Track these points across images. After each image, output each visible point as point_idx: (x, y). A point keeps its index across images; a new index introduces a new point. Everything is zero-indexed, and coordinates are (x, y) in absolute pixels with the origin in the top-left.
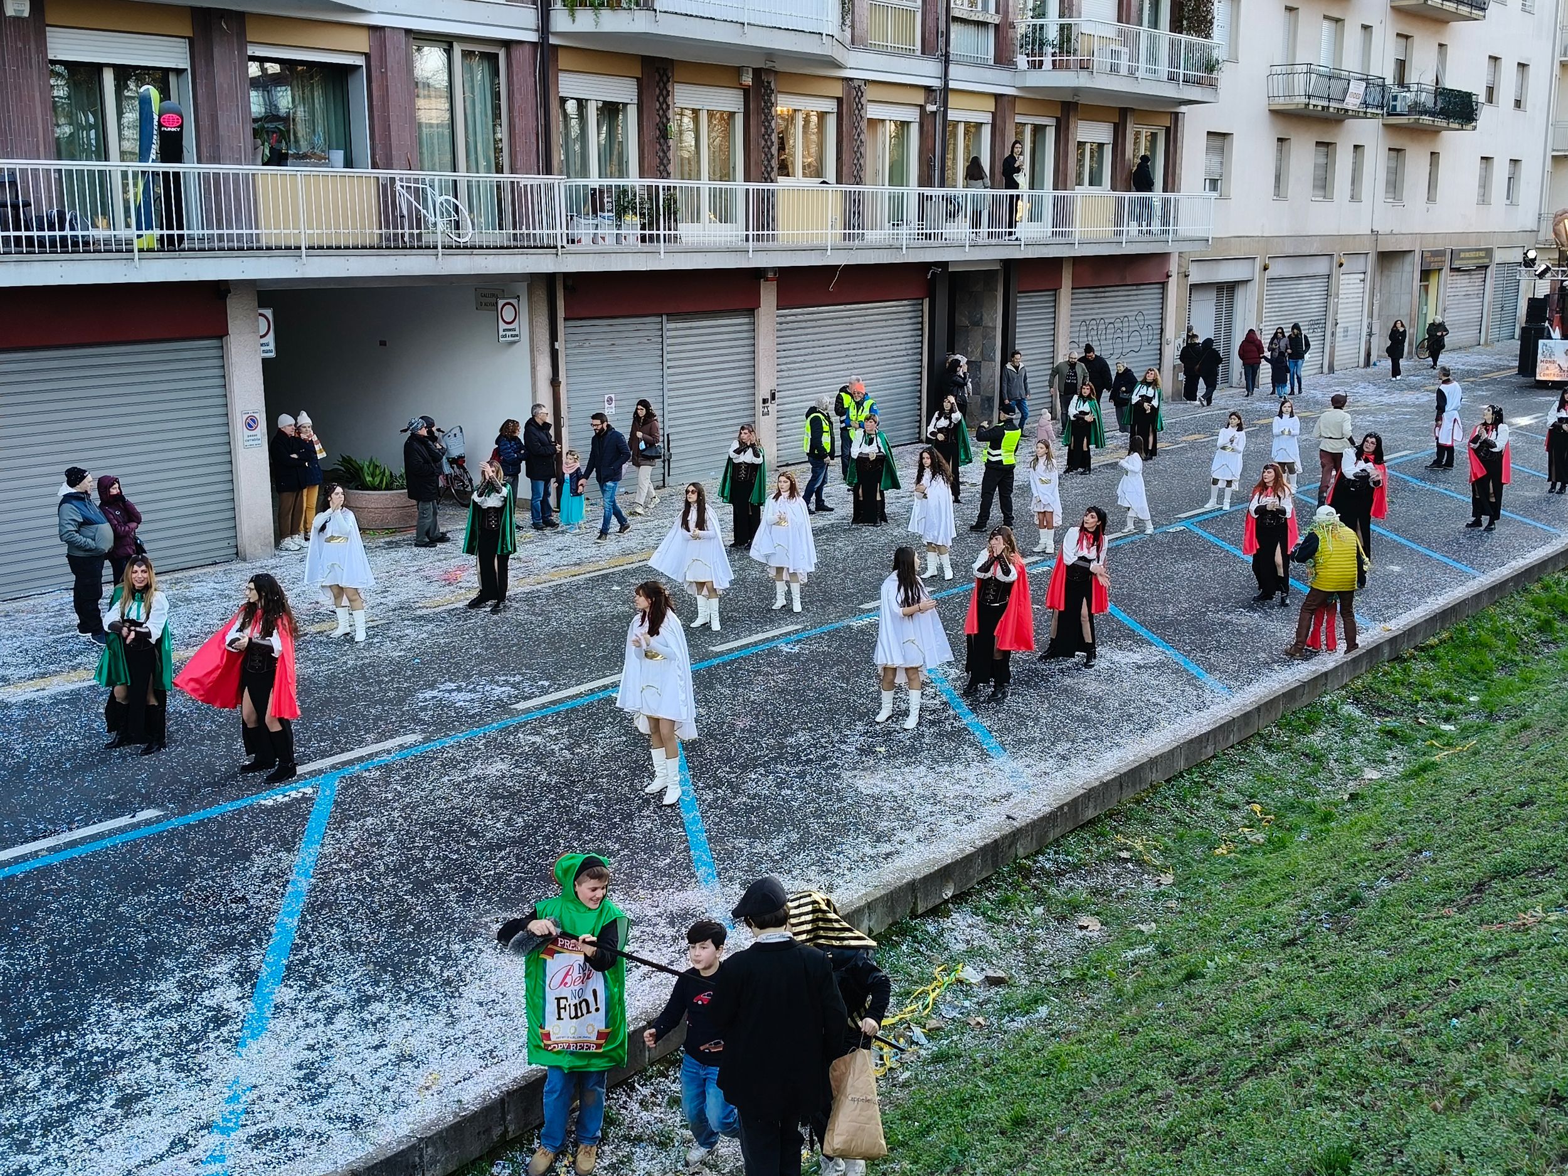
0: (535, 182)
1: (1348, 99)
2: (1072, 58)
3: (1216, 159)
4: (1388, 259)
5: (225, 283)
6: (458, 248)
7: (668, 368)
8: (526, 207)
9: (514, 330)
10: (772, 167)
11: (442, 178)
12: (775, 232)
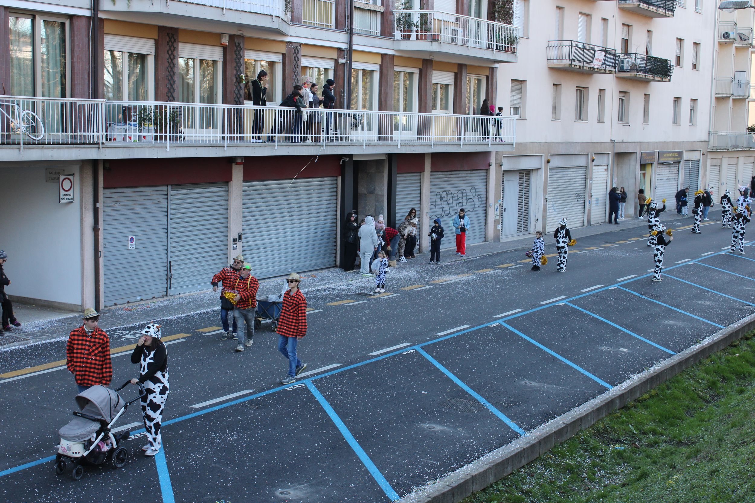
0: (86, 103)
1: (594, 62)
2: (428, 34)
3: (517, 96)
4: (621, 156)
6: (34, 144)
7: (171, 219)
8: (80, 118)
9: (70, 195)
10: (240, 95)
11: (25, 100)
12: (242, 135)
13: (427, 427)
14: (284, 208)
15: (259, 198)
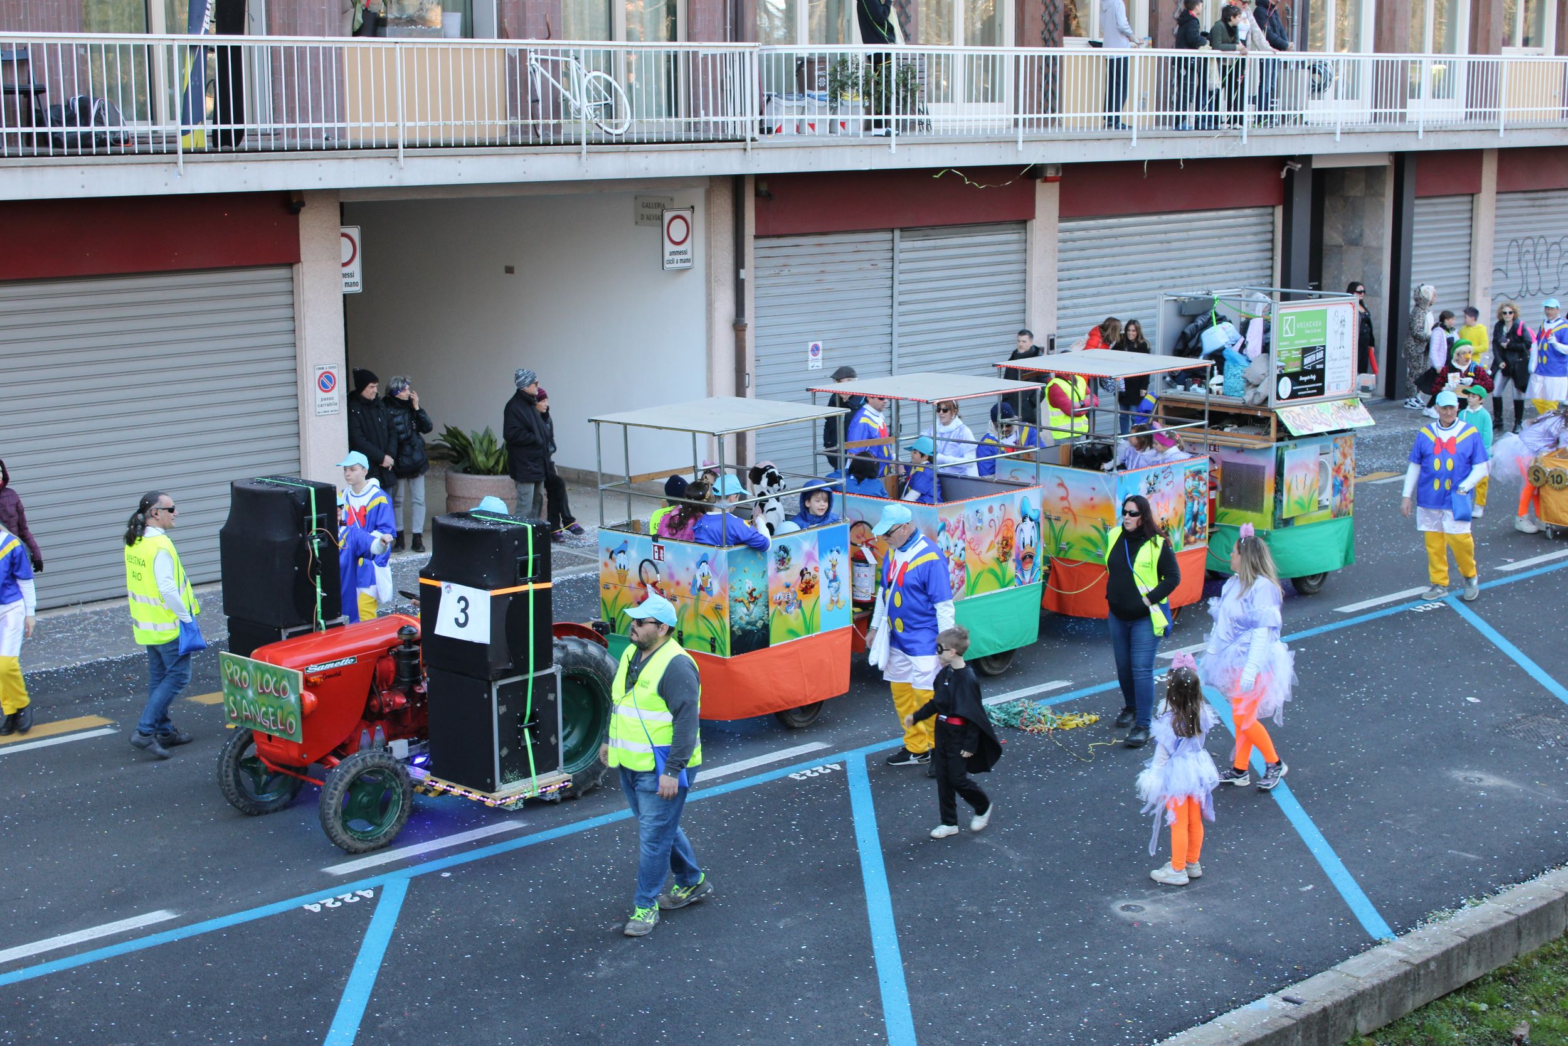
0: (718, 52)
5: (300, 193)
6: (609, 143)
7: (900, 304)
8: (706, 85)
9: (685, 253)
10: (1055, 25)
11: (592, 49)
12: (1057, 115)
13: (1465, 779)
14: (1152, 279)
15: (1095, 258)
